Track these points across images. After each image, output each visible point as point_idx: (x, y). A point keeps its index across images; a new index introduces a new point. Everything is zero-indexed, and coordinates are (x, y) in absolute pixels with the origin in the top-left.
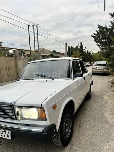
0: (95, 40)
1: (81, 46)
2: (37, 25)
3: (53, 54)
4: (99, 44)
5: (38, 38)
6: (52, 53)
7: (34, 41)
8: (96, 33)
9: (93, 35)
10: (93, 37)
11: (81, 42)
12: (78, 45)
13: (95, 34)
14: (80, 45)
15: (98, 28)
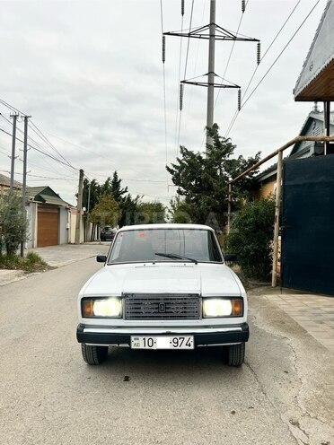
0: (173, 180)
1: (116, 183)
2: (26, 118)
3: (43, 196)
4: (182, 189)
5: (25, 151)
6: (42, 193)
7: (13, 158)
8: (178, 164)
9: (171, 168)
10: (172, 172)
11: (116, 173)
12: (109, 179)
13: (174, 166)
14: (112, 178)
15: (182, 152)
